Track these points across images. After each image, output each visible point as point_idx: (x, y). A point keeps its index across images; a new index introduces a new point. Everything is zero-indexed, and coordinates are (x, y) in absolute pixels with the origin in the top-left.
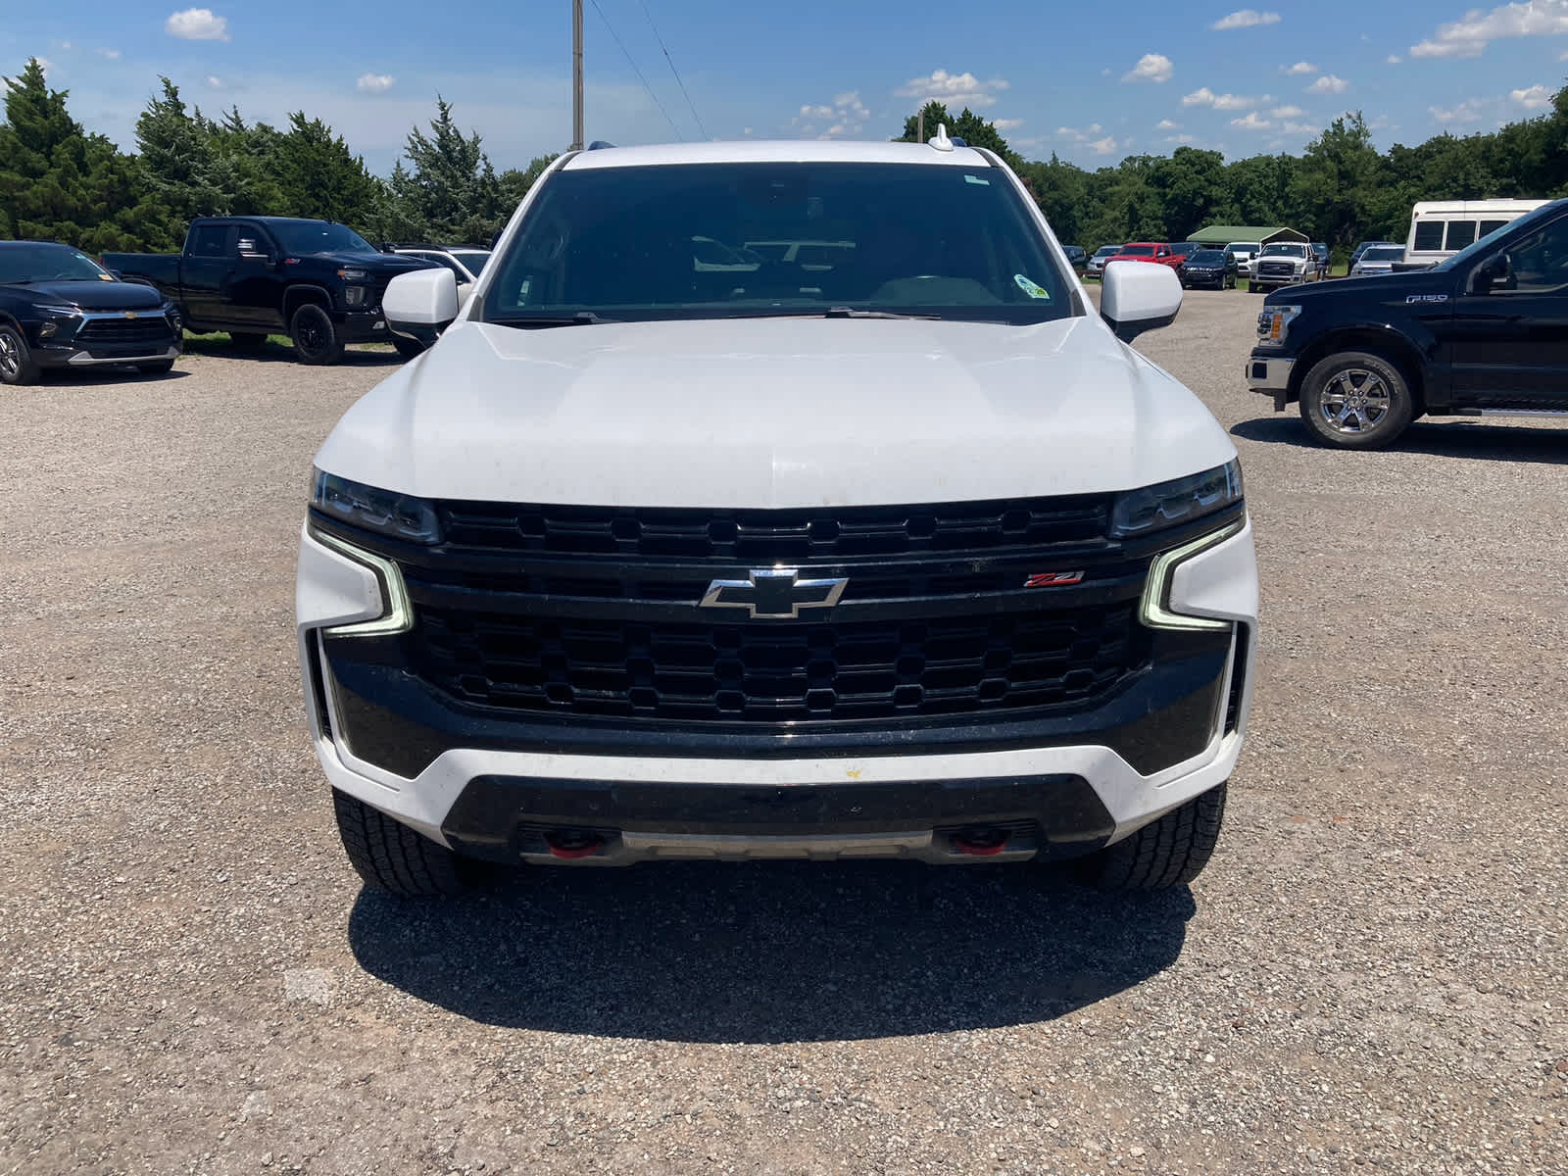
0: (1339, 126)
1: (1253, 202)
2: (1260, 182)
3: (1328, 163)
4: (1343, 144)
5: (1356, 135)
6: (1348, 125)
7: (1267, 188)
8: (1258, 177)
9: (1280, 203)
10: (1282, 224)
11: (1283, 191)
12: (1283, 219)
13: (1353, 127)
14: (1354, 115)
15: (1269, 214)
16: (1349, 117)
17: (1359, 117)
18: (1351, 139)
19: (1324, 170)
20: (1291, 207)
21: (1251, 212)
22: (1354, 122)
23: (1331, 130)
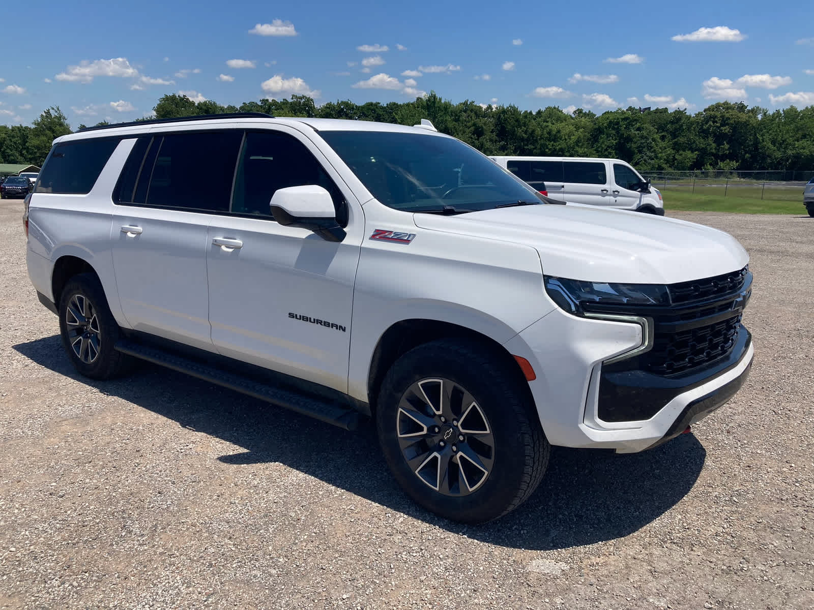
0: (48, 113)
1: (8, 151)
2: (10, 140)
3: (47, 132)
4: (53, 123)
5: (60, 118)
6: (52, 112)
7: (15, 143)
8: (9, 137)
9: (24, 152)
10: (29, 163)
11: (25, 145)
12: (30, 161)
13: (56, 114)
14: (56, 109)
15: (20, 157)
16: (53, 109)
17: (58, 109)
18: (56, 120)
19: (46, 135)
20: (30, 154)
21: (9, 156)
22: (57, 112)
23: (44, 114)
